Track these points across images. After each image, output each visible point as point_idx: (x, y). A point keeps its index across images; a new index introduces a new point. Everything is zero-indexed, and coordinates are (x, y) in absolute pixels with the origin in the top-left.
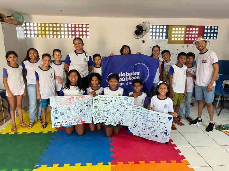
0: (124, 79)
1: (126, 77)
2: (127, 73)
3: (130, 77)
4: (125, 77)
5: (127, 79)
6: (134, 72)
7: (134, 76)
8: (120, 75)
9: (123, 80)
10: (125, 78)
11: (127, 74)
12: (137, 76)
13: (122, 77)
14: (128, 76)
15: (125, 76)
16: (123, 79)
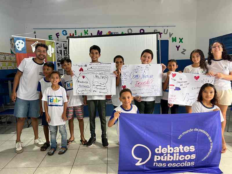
0: (164, 159)
1: (169, 155)
2: (170, 147)
3: (175, 155)
4: (167, 155)
5: (170, 158)
6: (184, 146)
7: (185, 154)
8: (158, 151)
9: (162, 160)
10: (166, 157)
11: (171, 150)
12: (190, 153)
13: (161, 154)
14: (172, 152)
15: (167, 153)
16: (162, 157)
